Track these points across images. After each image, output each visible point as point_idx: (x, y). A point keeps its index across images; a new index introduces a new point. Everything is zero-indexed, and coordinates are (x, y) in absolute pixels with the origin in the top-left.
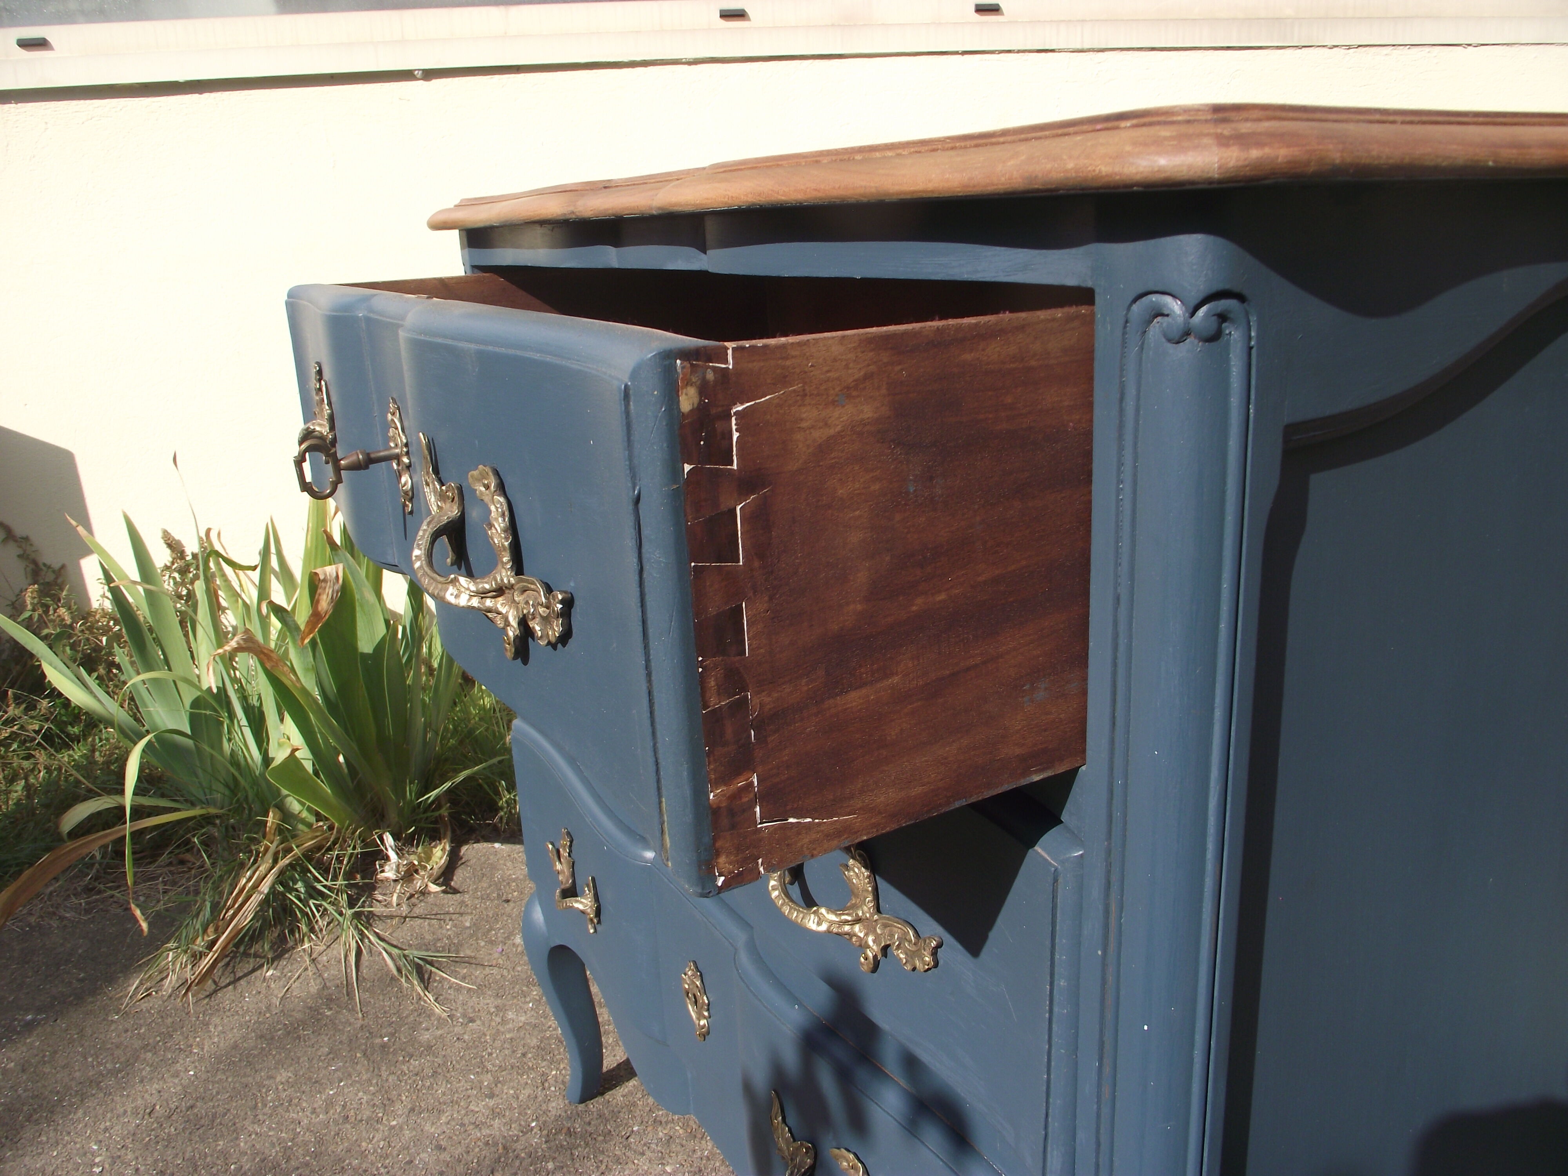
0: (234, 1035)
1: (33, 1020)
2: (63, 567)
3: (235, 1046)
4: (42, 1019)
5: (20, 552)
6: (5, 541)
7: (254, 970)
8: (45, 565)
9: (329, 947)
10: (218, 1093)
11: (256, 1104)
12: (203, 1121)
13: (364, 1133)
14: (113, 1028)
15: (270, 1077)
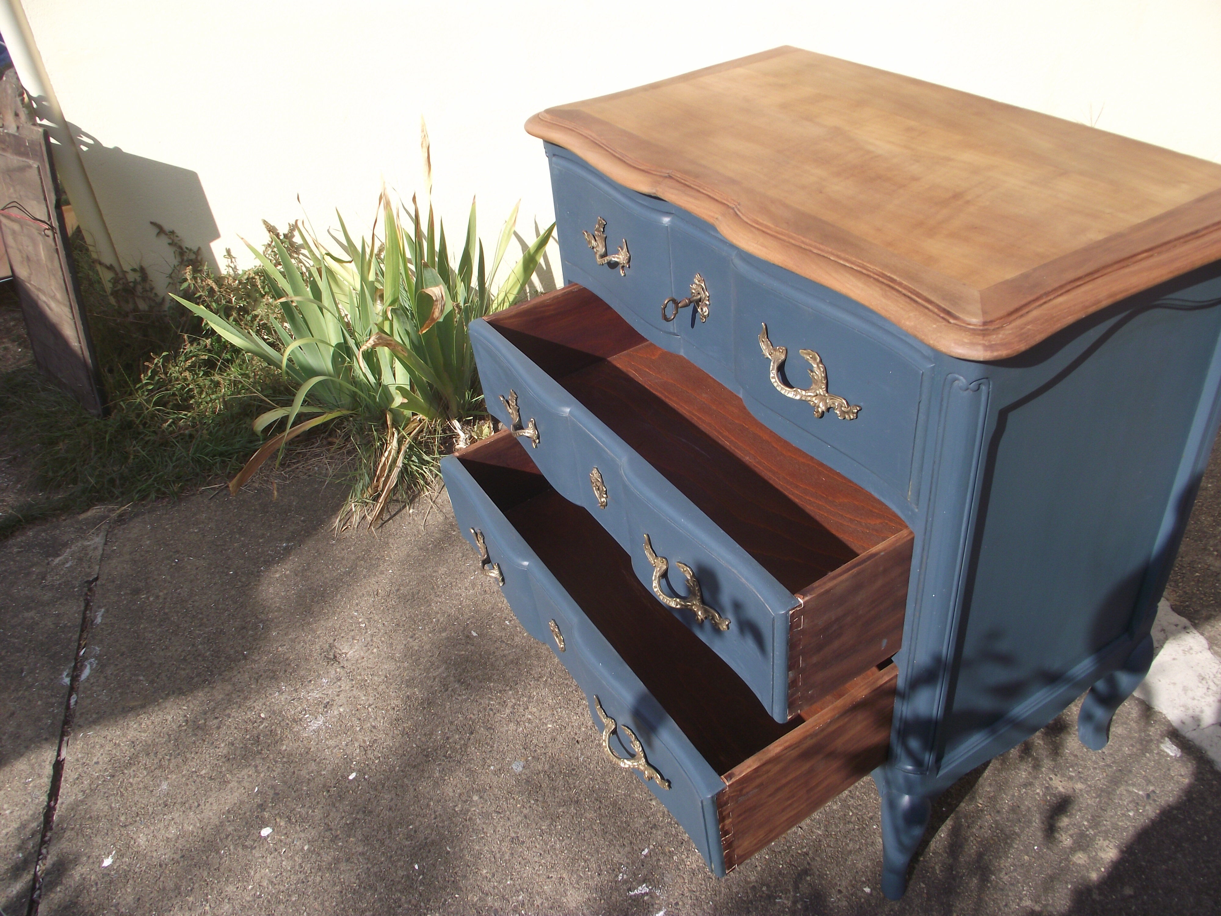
0: (405, 550)
1: (287, 547)
2: (199, 249)
3: (408, 555)
4: (293, 545)
5: (170, 241)
6: (158, 234)
7: (400, 510)
8: (187, 248)
9: (440, 493)
10: (410, 582)
11: (433, 587)
12: (408, 597)
13: (498, 599)
14: (335, 548)
15: (435, 572)
